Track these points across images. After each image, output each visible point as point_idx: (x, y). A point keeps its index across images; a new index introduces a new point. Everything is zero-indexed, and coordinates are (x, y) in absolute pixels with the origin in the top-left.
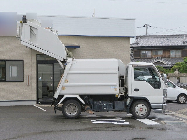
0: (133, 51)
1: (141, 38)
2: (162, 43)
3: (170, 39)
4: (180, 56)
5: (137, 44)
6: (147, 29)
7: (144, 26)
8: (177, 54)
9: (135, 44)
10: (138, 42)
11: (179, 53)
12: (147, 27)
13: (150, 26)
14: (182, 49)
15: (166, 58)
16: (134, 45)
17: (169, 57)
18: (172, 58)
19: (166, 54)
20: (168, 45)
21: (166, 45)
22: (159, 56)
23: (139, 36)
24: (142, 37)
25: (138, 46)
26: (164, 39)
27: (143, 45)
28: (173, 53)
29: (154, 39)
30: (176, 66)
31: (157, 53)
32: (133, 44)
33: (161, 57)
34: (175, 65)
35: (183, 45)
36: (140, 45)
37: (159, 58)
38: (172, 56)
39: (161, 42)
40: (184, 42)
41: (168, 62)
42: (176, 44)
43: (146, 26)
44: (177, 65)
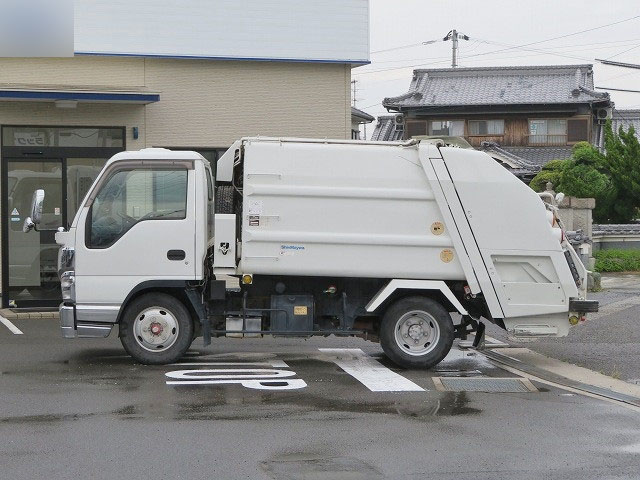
0: (403, 124)
1: (432, 79)
2: (503, 93)
3: (530, 80)
4: (562, 141)
5: (418, 96)
6: (454, 48)
7: (446, 39)
8: (551, 133)
9: (409, 96)
10: (419, 91)
11: (558, 130)
12: (455, 41)
13: (466, 38)
14: (570, 115)
15: (514, 145)
16: (407, 103)
17: (524, 143)
18: (536, 146)
19: (517, 134)
20: (522, 102)
21: (516, 101)
22: (490, 141)
23: (425, 71)
24: (435, 74)
25: (421, 103)
26: (510, 80)
27: (437, 103)
28: (538, 130)
29: (474, 80)
30: (547, 175)
31: (484, 128)
32: (403, 98)
33: (498, 142)
34: (544, 169)
35: (573, 100)
36: (426, 101)
37: (490, 146)
38: (533, 141)
39: (498, 92)
40: (576, 93)
41: (522, 161)
42: (549, 99)
43: (452, 36)
44: (551, 169)
